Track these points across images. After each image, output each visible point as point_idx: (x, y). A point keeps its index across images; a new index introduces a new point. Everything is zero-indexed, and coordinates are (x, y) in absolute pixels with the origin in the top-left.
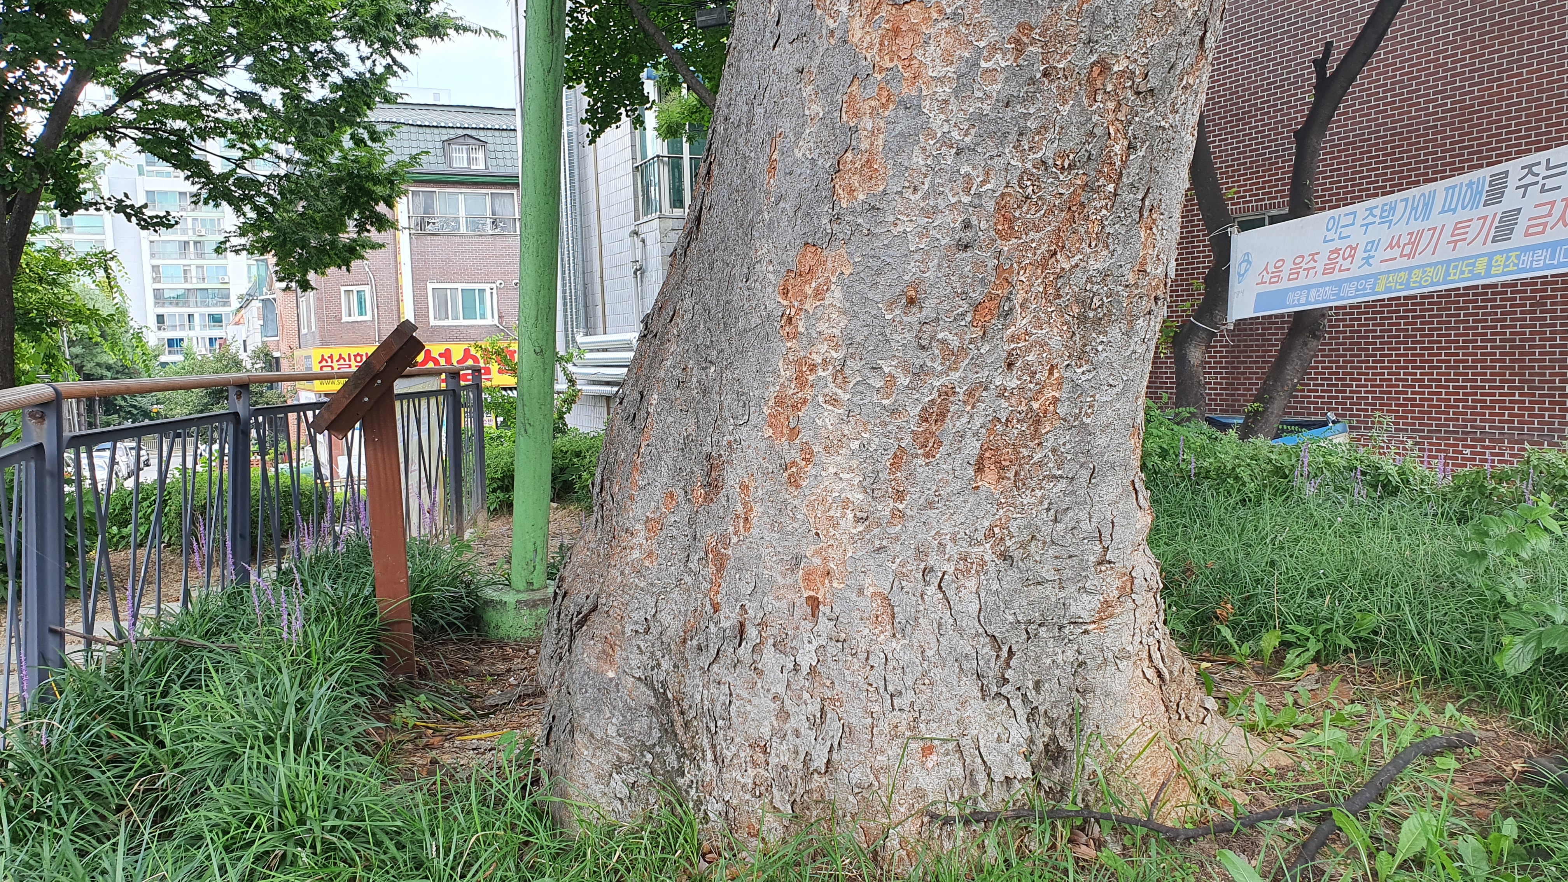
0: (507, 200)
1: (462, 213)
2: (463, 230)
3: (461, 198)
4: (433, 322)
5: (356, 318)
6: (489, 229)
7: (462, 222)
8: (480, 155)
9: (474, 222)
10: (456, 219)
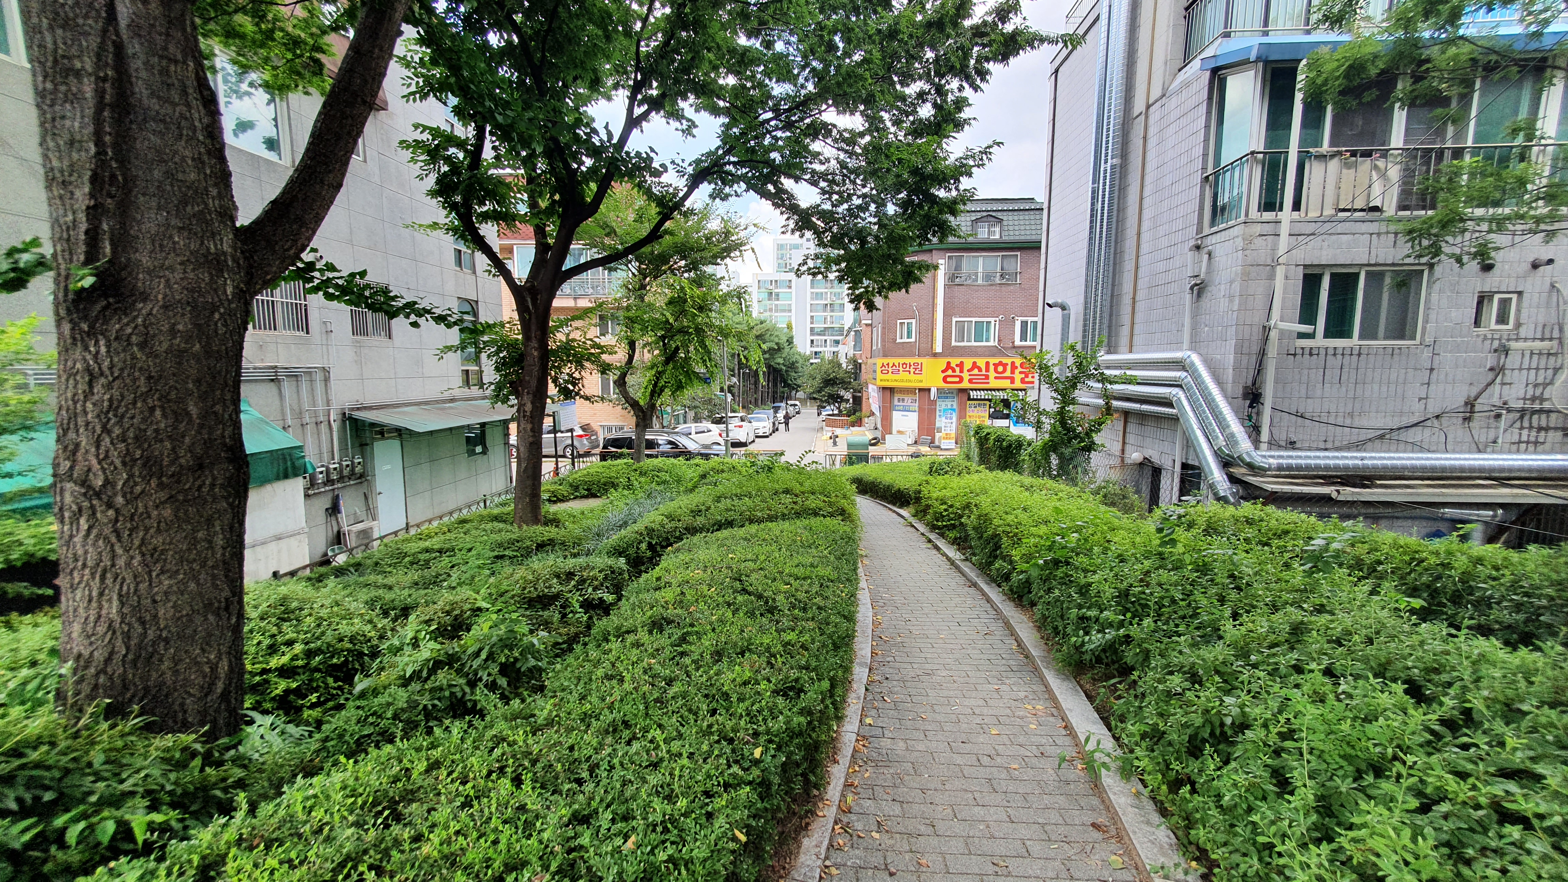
0: (1013, 260)
1: (980, 270)
2: (980, 282)
3: (981, 260)
4: (954, 343)
5: (905, 340)
6: (998, 280)
7: (980, 275)
8: (997, 229)
9: (988, 277)
10: (976, 274)
